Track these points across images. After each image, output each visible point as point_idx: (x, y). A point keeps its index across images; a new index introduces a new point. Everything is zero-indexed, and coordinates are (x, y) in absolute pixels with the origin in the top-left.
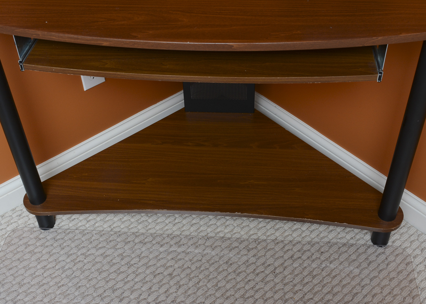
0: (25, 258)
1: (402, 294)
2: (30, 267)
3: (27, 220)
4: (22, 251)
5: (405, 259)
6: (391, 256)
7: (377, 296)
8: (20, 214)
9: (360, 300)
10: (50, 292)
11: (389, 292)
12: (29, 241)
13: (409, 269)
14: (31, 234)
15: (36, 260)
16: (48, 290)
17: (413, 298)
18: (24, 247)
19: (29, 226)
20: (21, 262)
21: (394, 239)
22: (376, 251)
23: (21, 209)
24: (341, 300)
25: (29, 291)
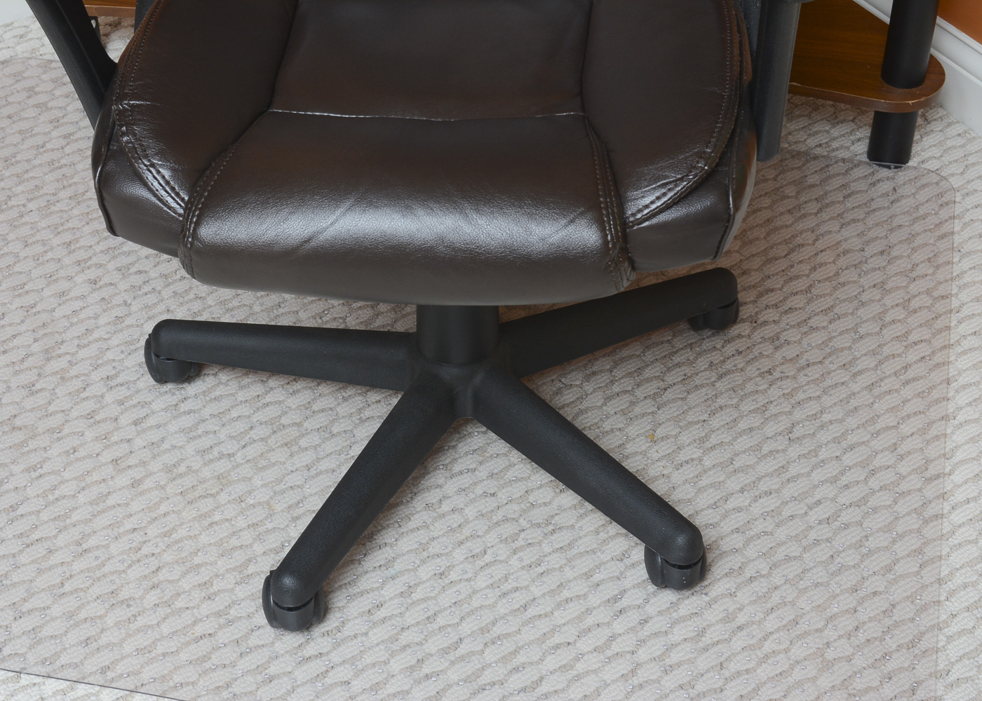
0: (24, 115)
1: (913, 257)
2: (34, 132)
3: (38, 46)
4: (19, 103)
5: (941, 195)
6: (907, 186)
7: (849, 255)
8: (21, 33)
9: (806, 257)
10: (75, 180)
11: (881, 249)
12: (37, 85)
13: (944, 214)
14: (45, 72)
15: (51, 122)
16: (72, 177)
17: (937, 267)
18: (25, 94)
19: (41, 57)
20: (14, 122)
21: (927, 156)
22: (873, 174)
23: (27, 24)
24: (759, 253)
25: (26, 176)
